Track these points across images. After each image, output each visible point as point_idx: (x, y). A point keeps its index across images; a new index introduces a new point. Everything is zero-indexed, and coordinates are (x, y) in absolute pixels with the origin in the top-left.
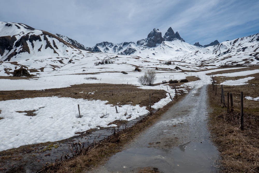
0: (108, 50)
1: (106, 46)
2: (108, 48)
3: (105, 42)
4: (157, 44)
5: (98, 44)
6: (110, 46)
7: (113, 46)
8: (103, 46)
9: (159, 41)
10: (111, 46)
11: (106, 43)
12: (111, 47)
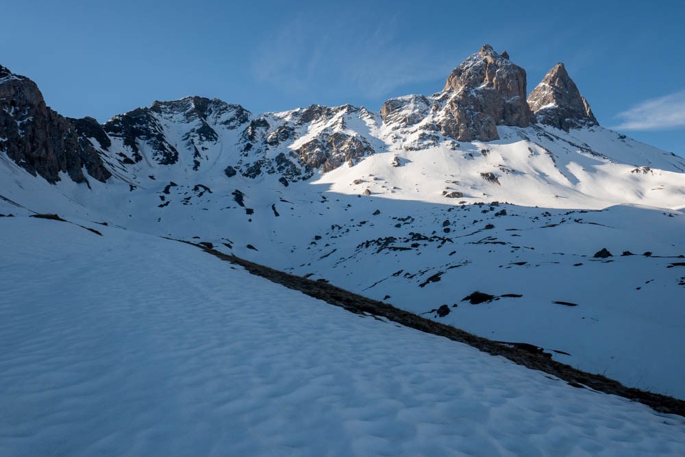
0: (209, 139)
1: (205, 117)
2: (217, 128)
3: (206, 101)
4: (503, 129)
5: (165, 103)
6: (227, 122)
7: (245, 120)
8: (188, 115)
9: (512, 113)
10: (232, 120)
11: (211, 106)
12: (233, 128)
